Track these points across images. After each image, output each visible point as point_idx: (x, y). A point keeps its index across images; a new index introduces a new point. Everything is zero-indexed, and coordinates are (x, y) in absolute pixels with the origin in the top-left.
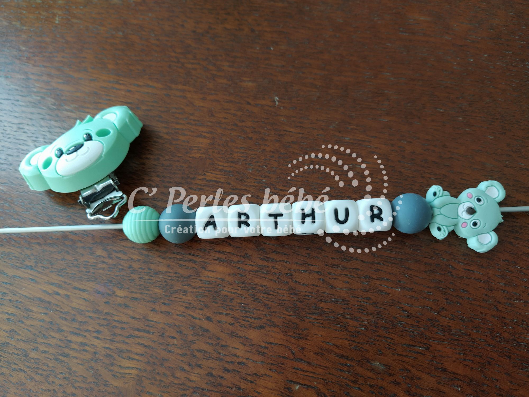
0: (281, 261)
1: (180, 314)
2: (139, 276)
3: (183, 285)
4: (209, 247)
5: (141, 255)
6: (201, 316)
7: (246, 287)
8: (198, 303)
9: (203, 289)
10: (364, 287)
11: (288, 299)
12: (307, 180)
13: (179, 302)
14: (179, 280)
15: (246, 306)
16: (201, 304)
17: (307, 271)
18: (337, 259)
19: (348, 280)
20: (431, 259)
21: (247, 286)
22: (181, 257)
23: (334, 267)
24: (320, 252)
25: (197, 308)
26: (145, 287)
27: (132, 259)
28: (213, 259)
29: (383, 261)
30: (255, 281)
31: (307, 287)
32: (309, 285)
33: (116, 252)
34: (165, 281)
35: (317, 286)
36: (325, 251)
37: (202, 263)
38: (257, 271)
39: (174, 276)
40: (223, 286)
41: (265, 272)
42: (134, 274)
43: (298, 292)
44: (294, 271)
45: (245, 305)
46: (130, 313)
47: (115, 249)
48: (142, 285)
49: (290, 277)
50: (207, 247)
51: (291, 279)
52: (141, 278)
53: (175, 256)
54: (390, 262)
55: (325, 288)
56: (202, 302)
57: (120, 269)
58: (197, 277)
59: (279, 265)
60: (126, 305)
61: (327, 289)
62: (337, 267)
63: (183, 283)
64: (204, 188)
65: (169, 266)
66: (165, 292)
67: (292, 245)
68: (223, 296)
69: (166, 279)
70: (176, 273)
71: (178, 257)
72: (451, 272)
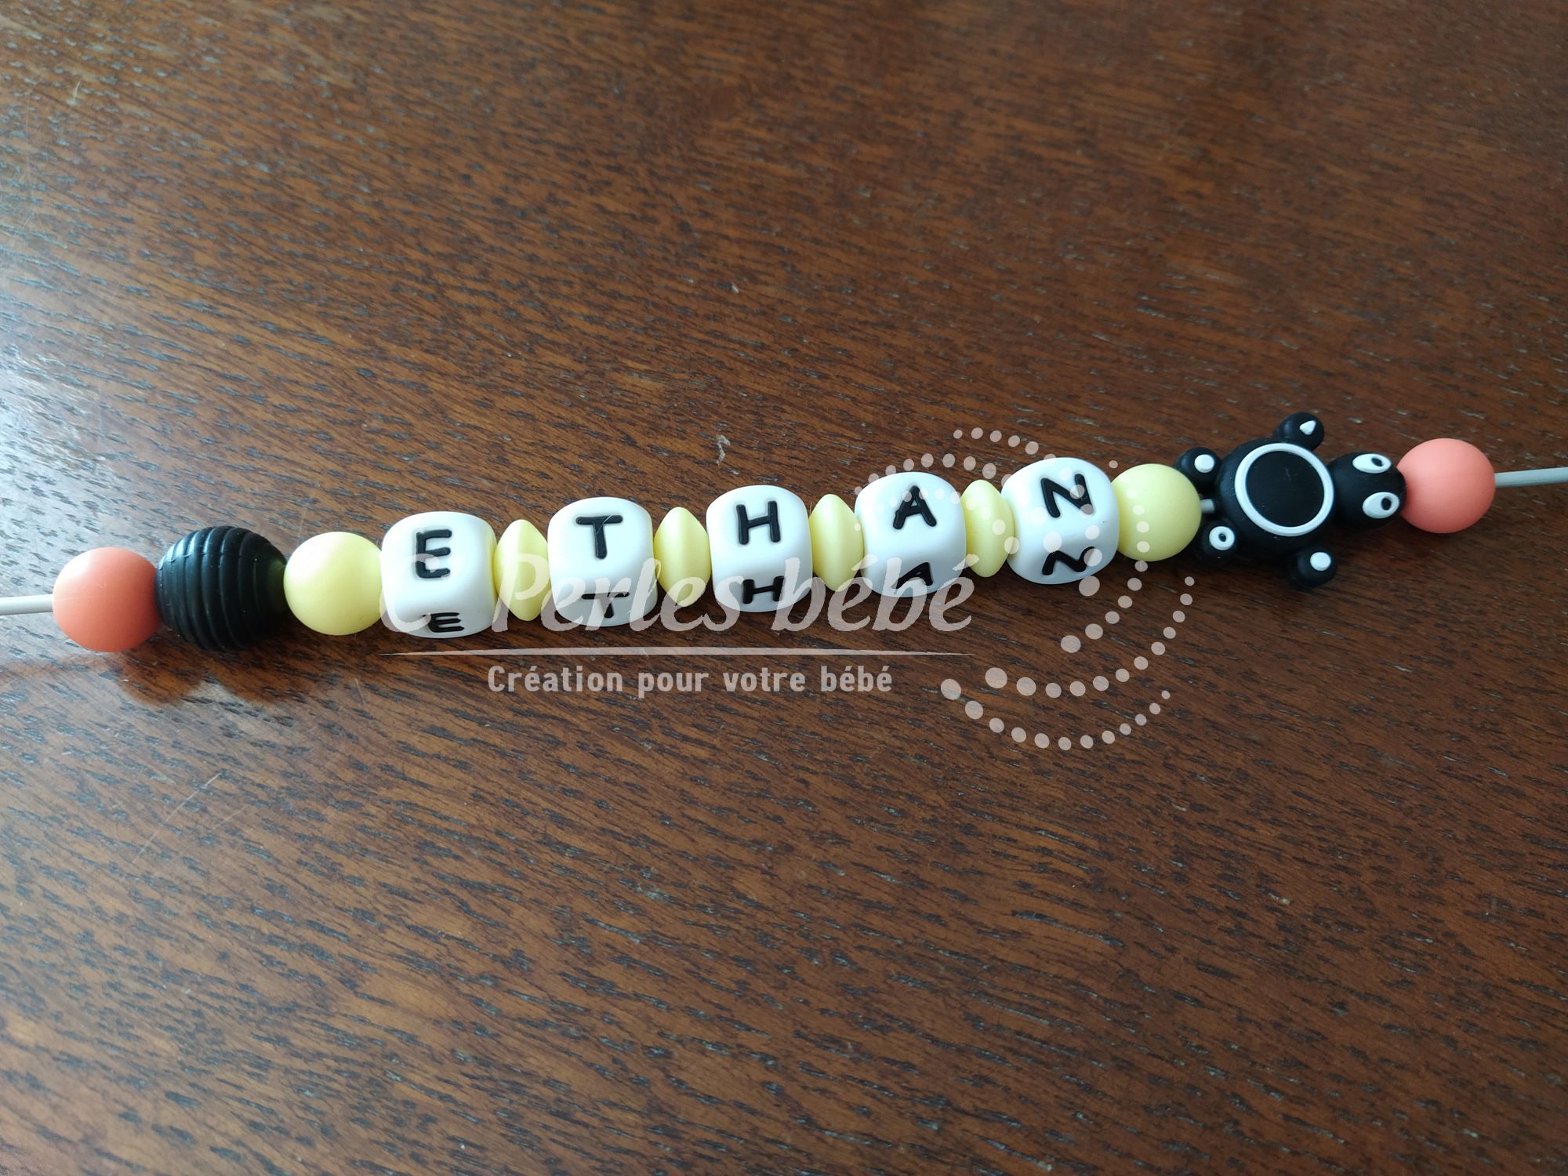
0: (638, 997)
1: (226, 1147)
2: (106, 978)
3: (259, 1038)
4: (385, 906)
5: (136, 899)
6: (302, 1167)
7: (490, 1079)
8: (301, 1114)
9: (332, 1063)
10: (924, 1139)
11: (637, 1149)
12: (781, 720)
13: (231, 1102)
14: (251, 1015)
15: (477, 1153)
16: (310, 1122)
17: (726, 1046)
18: (842, 1016)
19: (868, 1102)
20: (1172, 1064)
21: (496, 1074)
22: (278, 932)
23: (827, 1045)
24: (785, 984)
25: (293, 1134)
26: (119, 1022)
27: (99, 910)
28: (391, 955)
29: (1004, 1047)
30: (531, 1060)
31: (718, 1109)
32: (723, 1103)
33: (48, 871)
34: (198, 1013)
35: (753, 1112)
36: (803, 981)
37: (349, 966)
38: (544, 1024)
39: (235, 999)
40: (407, 1064)
41: (572, 1031)
42: (93, 966)
43: (680, 1127)
44: (680, 1042)
45: (472, 1151)
46: (40, 1111)
47: (48, 861)
48: (111, 1011)
49: (661, 1061)
50: (380, 907)
51: (663, 1070)
52: (114, 986)
53: (256, 925)
54: (1029, 1056)
55: (783, 1123)
56: (318, 1112)
57: (46, 938)
58: (317, 1013)
59: (628, 1011)
60: (34, 1078)
61: (790, 1129)
62: (837, 1047)
63: (261, 1029)
64: (418, 693)
65: (223, 956)
66: (188, 1053)
67: (688, 942)
68: (396, 1101)
69: (205, 1004)
70: (244, 987)
71: (266, 928)
72: (1237, 1123)
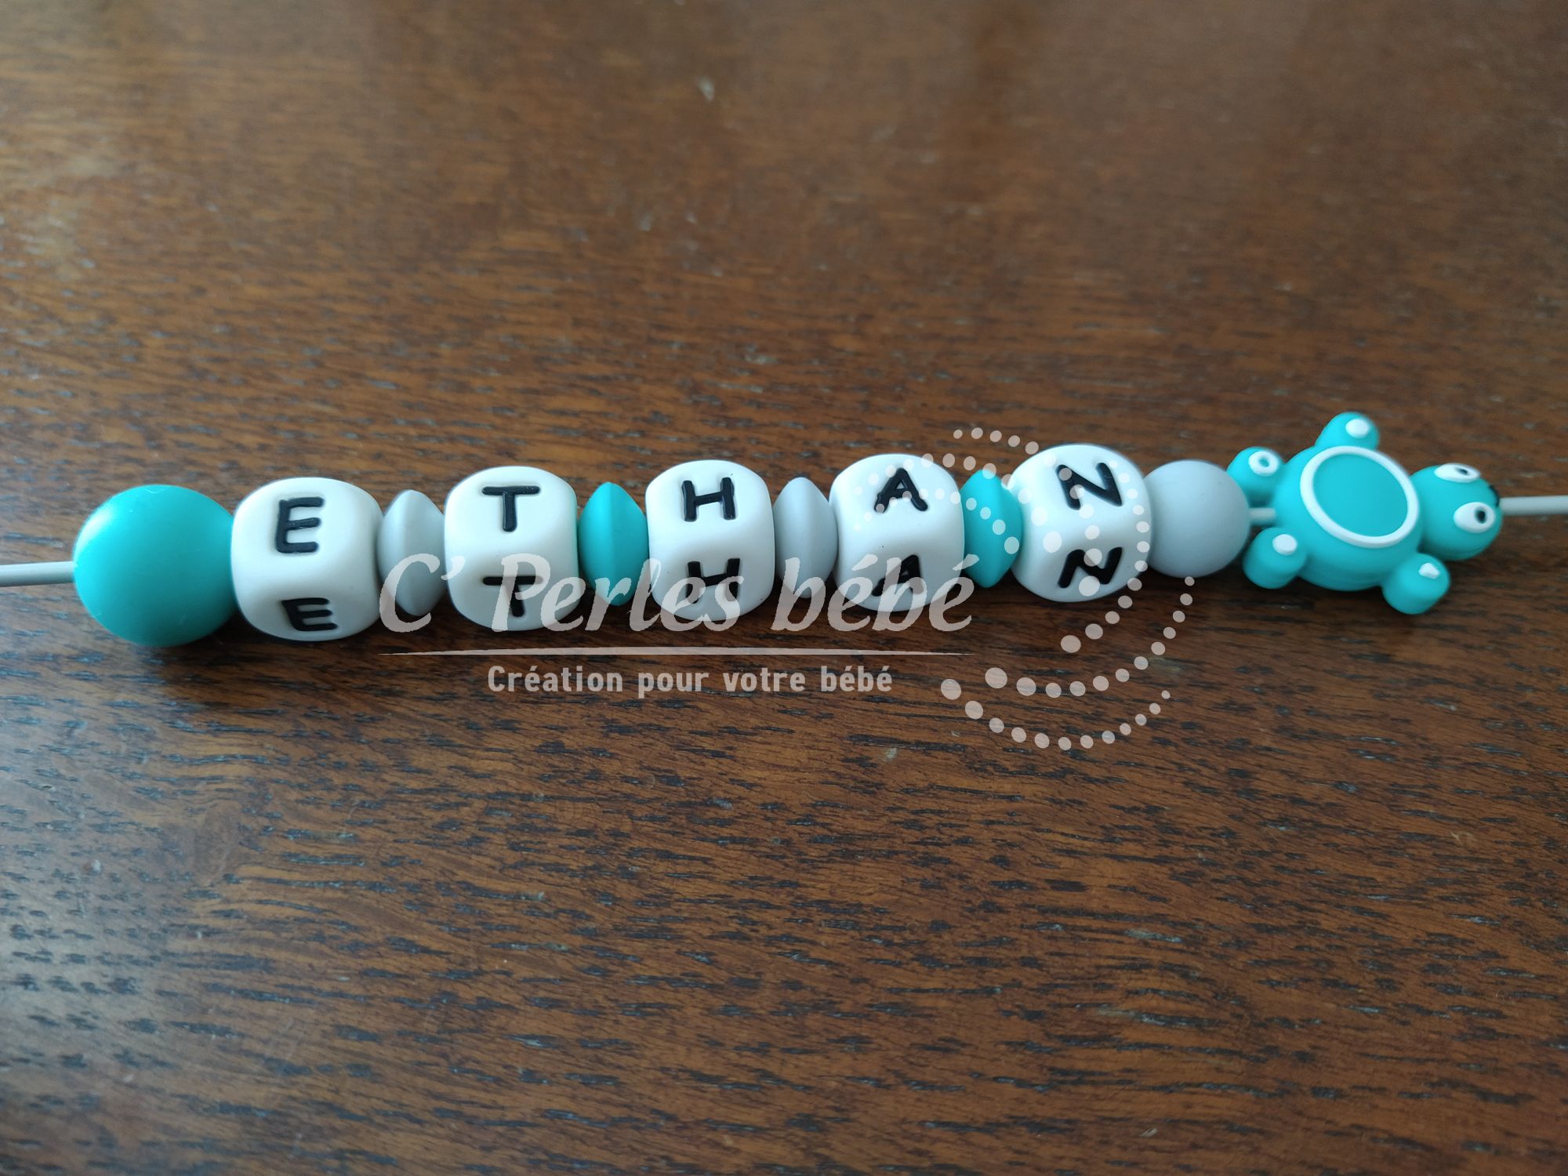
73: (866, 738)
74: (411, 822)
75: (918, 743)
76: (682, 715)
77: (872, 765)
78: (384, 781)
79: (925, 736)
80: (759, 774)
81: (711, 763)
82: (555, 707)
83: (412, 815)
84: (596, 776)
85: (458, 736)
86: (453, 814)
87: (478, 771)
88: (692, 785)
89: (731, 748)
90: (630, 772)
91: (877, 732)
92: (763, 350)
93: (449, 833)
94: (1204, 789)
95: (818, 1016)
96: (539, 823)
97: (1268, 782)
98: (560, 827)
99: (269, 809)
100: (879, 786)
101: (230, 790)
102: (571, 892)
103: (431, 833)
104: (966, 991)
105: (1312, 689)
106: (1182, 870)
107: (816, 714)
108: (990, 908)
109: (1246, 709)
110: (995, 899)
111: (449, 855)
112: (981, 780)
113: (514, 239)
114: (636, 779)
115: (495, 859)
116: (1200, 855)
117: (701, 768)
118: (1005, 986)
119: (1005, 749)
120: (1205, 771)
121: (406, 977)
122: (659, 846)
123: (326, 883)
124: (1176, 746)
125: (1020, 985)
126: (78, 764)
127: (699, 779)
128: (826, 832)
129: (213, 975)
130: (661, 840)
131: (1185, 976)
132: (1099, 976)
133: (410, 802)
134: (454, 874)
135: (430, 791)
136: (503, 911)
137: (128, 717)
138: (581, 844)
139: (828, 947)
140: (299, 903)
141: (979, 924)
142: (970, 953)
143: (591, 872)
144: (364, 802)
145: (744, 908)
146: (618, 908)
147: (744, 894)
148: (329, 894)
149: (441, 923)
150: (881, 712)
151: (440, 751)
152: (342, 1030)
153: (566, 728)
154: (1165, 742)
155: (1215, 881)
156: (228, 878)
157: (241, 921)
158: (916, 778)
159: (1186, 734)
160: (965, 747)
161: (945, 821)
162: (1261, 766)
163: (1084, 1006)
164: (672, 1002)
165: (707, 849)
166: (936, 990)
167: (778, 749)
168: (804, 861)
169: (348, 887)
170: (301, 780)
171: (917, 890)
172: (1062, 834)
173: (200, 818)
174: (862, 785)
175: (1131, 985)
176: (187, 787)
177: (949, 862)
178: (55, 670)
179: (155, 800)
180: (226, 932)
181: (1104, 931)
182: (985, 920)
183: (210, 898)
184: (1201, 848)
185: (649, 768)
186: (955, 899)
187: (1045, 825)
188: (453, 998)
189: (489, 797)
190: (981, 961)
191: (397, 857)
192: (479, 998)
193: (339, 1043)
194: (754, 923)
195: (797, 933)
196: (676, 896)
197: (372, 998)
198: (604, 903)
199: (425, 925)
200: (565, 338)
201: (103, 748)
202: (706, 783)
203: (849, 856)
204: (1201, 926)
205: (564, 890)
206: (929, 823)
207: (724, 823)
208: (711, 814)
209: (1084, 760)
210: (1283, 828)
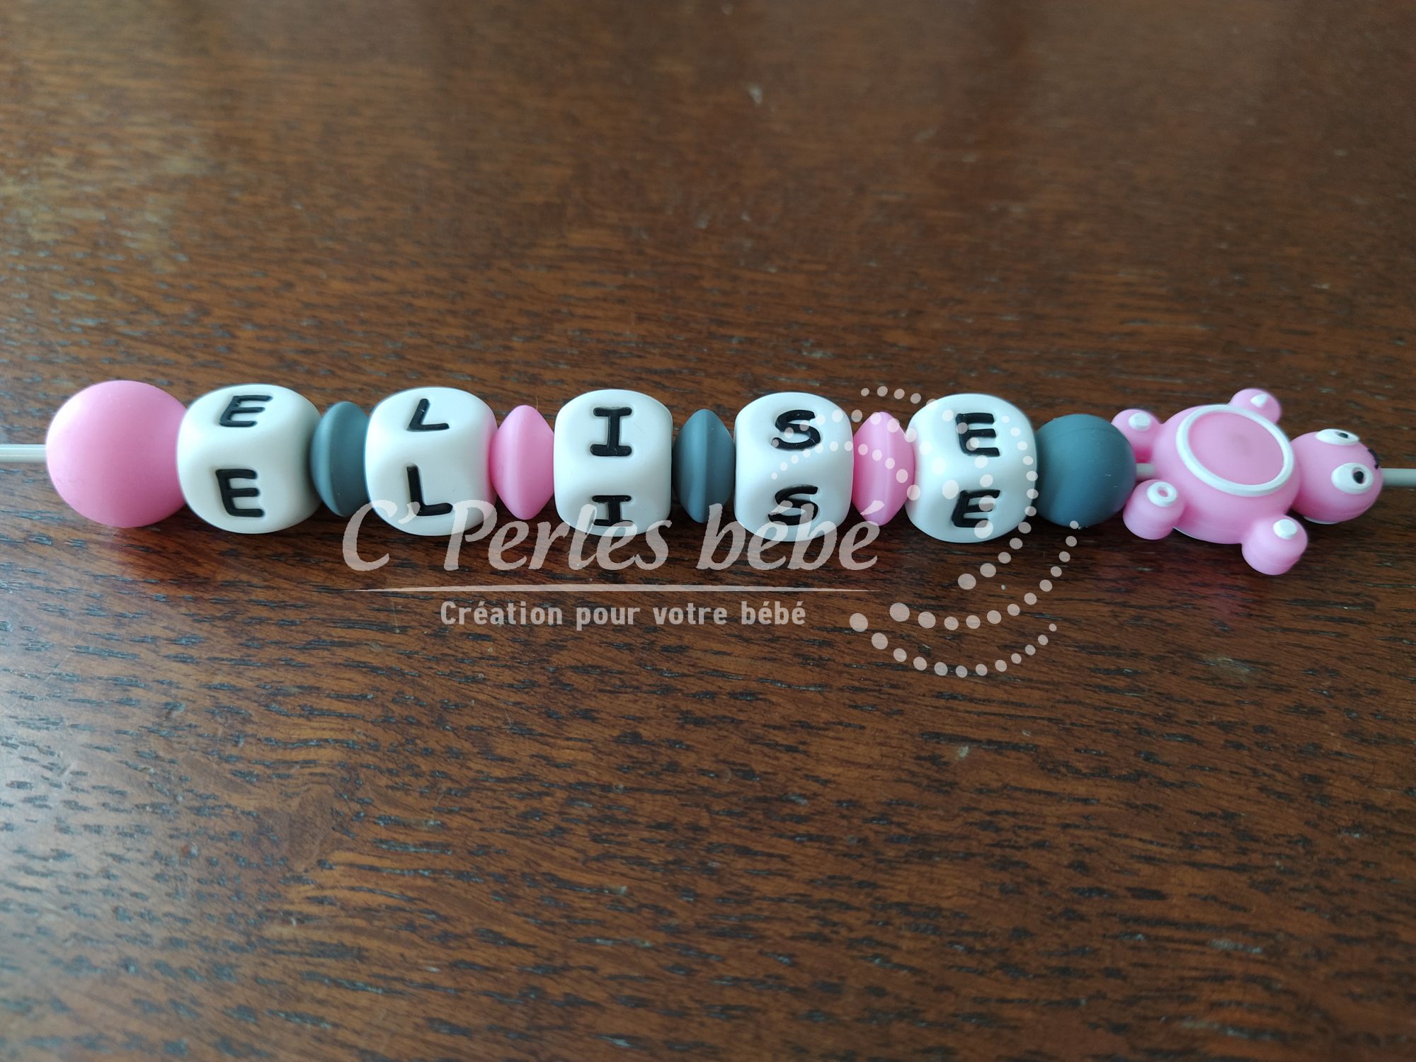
73: (938, 735)
74: (496, 811)
75: (990, 742)
76: (755, 708)
77: (946, 764)
78: (469, 768)
79: (996, 735)
80: (832, 770)
81: (785, 758)
82: (631, 697)
83: (497, 804)
84: (673, 768)
85: (538, 724)
86: (535, 804)
87: (559, 761)
88: (767, 780)
89: (804, 743)
90: (706, 765)
91: (948, 730)
92: (819, 345)
93: (533, 823)
94: (1280, 795)
95: (903, 1025)
96: (620, 815)
97: (1340, 788)
98: (640, 820)
99: (360, 794)
100: (953, 785)
101: (323, 775)
102: (653, 887)
103: (515, 822)
104: (1050, 1003)
105: (1377, 692)
106: (1261, 878)
107: (886, 710)
108: (1072, 916)
109: (1315, 712)
110: (1076, 907)
111: (534, 846)
112: (1055, 781)
113: (579, 237)
114: (712, 772)
115: (578, 851)
116: (1278, 863)
117: (775, 762)
118: (1090, 998)
119: (1077, 750)
120: (1279, 776)
121: (495, 970)
122: (737, 841)
123: (416, 871)
124: (1250, 750)
125: (1104, 997)
126: (176, 746)
127: (775, 774)
128: (902, 832)
129: (307, 963)
130: (739, 836)
131: (1267, 988)
132: (1182, 988)
133: (494, 791)
134: (539, 865)
135: (513, 779)
136: (587, 904)
137: (224, 699)
138: (661, 838)
139: (910, 952)
140: (390, 890)
141: (1061, 932)
142: (1054, 962)
143: (672, 867)
144: (450, 789)
145: (824, 909)
146: (700, 905)
147: (822, 894)
148: (419, 882)
149: (526, 915)
150: (952, 709)
151: (522, 739)
152: (433, 1023)
153: (642, 719)
154: (1239, 746)
155: (1293, 889)
156: (321, 863)
157: (334, 908)
158: (987, 776)
159: (1259, 738)
160: (1036, 746)
161: (1020, 823)
162: (1333, 772)
163: (1170, 1020)
164: (757, 1005)
165: (784, 846)
166: (1020, 1001)
167: (851, 745)
168: (881, 861)
169: (437, 876)
170: (391, 766)
171: (996, 895)
172: (1140, 840)
173: (295, 803)
174: (936, 784)
175: (1215, 997)
176: (282, 771)
177: (1027, 866)
178: (154, 651)
179: (251, 783)
180: (320, 918)
181: (1186, 941)
182: (1067, 928)
183: (304, 884)
184: (1279, 856)
185: (724, 762)
186: (1035, 906)
187: (1123, 830)
188: (541, 994)
189: (569, 787)
190: (1065, 971)
191: (483, 846)
192: (566, 995)
193: (431, 1037)
194: (835, 924)
195: (878, 936)
196: (756, 894)
197: (463, 990)
198: (686, 899)
199: (512, 916)
200: (630, 332)
201: (200, 731)
202: (781, 778)
203: (926, 857)
204: (1281, 936)
205: (645, 885)
206: (1004, 825)
207: (801, 820)
208: (786, 811)
209: (1158, 763)
210: (1357, 836)
